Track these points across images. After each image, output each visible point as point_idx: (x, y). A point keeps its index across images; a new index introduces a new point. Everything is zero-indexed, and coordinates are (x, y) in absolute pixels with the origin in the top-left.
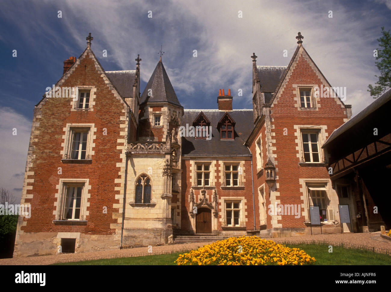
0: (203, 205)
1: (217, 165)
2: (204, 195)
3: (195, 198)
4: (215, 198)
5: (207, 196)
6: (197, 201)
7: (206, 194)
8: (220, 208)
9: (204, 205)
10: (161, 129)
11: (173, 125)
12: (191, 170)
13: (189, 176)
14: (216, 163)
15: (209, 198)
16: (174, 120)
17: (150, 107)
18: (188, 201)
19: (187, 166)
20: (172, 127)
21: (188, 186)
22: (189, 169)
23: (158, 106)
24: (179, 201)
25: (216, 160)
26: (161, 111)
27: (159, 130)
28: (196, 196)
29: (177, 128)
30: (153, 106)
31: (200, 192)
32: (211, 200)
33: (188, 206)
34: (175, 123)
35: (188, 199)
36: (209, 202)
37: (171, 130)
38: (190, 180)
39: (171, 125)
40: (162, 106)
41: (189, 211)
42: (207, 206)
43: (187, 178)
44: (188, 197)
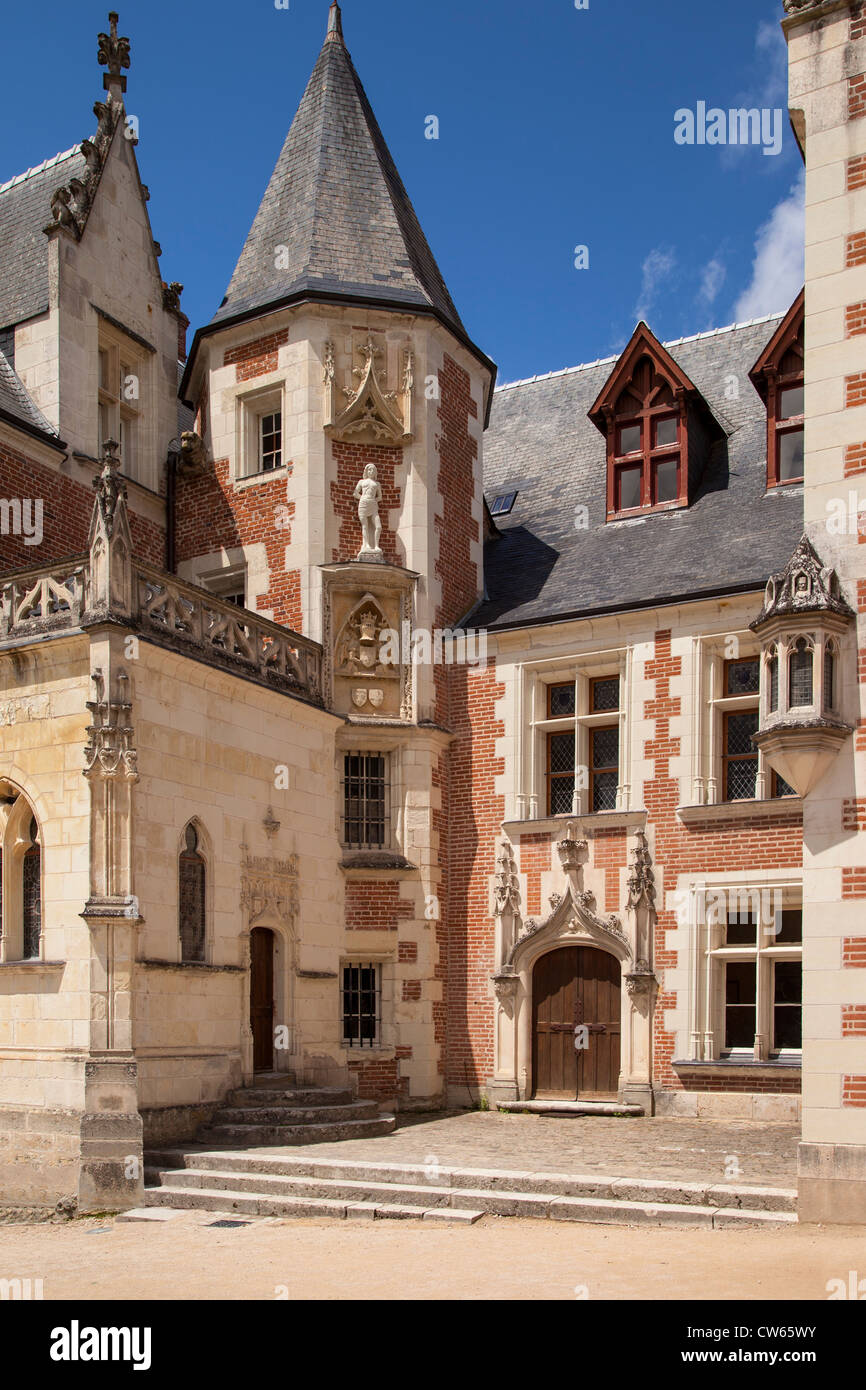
0: (567, 935)
1: (663, 669)
2: (574, 868)
3: (523, 891)
4: (643, 883)
5: (594, 879)
6: (534, 908)
7: (588, 868)
8: (668, 947)
9: (575, 930)
10: (280, 486)
11: (363, 446)
12: (501, 721)
13: (491, 760)
14: (656, 656)
15: (606, 885)
16: (365, 414)
17: (226, 358)
18: (487, 912)
19: (477, 699)
20: (359, 459)
21: (486, 820)
22: (493, 713)
23: (263, 339)
24: (413, 918)
25: (657, 630)
26: (276, 369)
27: (271, 494)
28: (529, 876)
29: (400, 463)
30: (236, 349)
31: (550, 854)
32: (618, 900)
33: (483, 938)
34: (379, 431)
35: (484, 898)
36: (607, 910)
37: (351, 483)
38: (496, 785)
39: (355, 449)
40: (279, 333)
41: (488, 972)
42: (588, 936)
43: (481, 770)
44: (486, 887)
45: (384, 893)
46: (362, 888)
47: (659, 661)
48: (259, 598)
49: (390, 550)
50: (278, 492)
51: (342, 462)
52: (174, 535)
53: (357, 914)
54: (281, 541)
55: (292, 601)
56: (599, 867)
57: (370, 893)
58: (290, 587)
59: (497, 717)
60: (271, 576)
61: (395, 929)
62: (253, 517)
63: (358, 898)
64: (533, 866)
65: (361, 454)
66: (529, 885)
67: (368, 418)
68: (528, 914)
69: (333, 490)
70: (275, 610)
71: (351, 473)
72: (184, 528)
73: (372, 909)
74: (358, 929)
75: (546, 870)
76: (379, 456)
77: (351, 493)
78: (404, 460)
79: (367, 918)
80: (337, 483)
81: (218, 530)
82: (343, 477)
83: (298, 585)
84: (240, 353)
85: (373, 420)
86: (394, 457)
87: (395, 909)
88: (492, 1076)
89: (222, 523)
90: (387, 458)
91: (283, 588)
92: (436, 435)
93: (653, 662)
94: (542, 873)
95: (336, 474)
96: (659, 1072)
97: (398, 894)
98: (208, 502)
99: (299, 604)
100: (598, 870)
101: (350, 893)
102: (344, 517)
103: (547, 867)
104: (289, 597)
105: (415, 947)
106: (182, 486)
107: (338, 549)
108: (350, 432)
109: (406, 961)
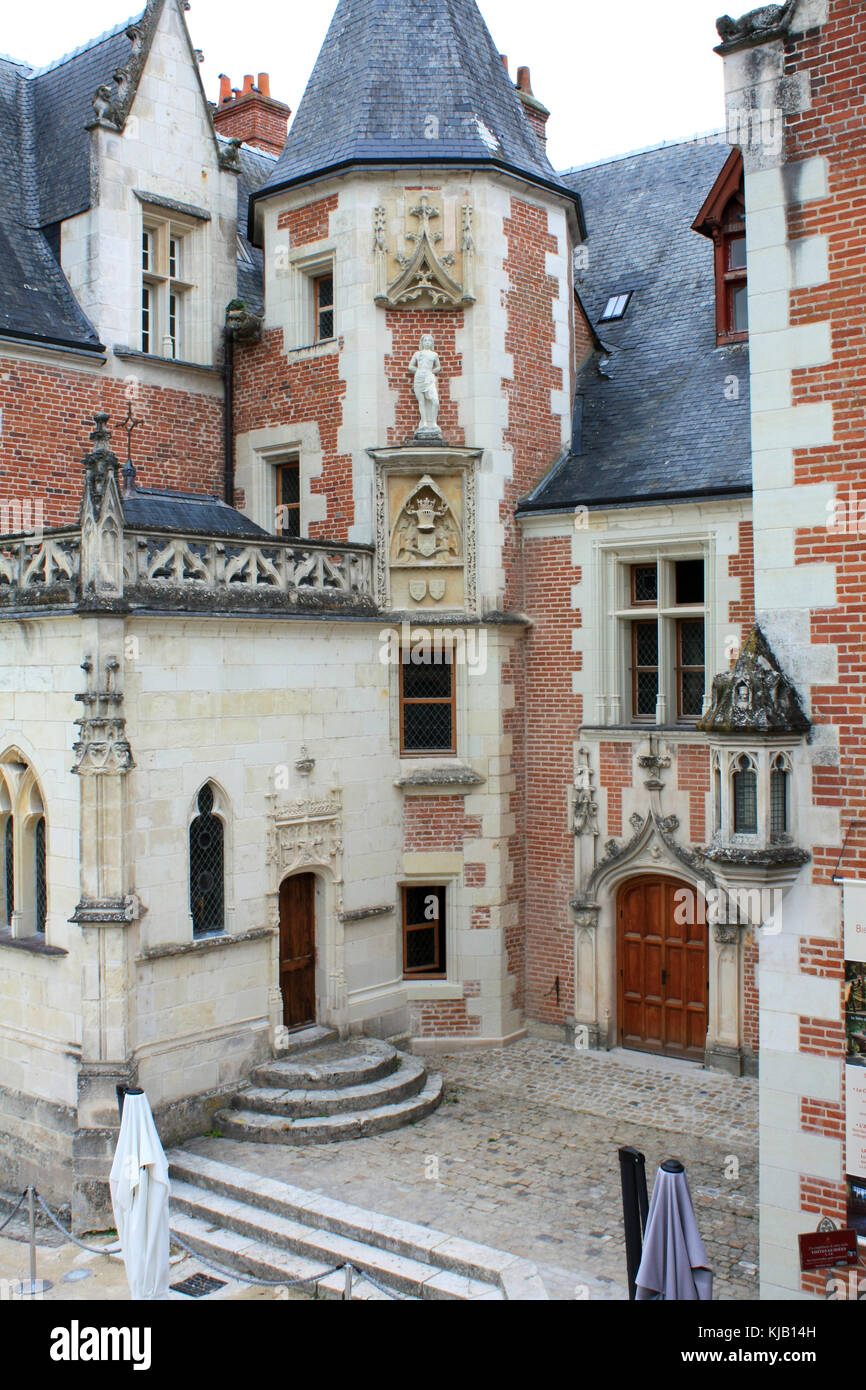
2: (655, 787)
3: (602, 808)
5: (677, 802)
6: (615, 827)
7: (670, 788)
9: (657, 857)
10: (332, 362)
11: (420, 311)
12: (578, 610)
13: (569, 653)
14: (741, 551)
15: (692, 811)
16: (421, 279)
17: (280, 221)
18: (566, 826)
19: (553, 582)
20: (416, 326)
21: (564, 722)
22: (569, 600)
23: (315, 203)
24: (481, 836)
25: (741, 520)
26: (326, 236)
27: (323, 369)
28: (609, 790)
29: (461, 327)
30: (289, 213)
31: (631, 768)
32: (704, 829)
33: (561, 856)
34: (436, 296)
35: (561, 809)
36: (692, 840)
37: (408, 354)
38: (574, 682)
39: (411, 316)
40: (329, 198)
41: (567, 896)
42: (674, 867)
43: (558, 664)
44: (564, 798)
45: (447, 810)
46: (422, 805)
47: (743, 557)
48: (313, 481)
49: (451, 423)
50: (330, 368)
51: (398, 332)
52: (232, 405)
53: (418, 833)
54: (332, 421)
55: (343, 488)
56: (683, 788)
57: (432, 810)
58: (343, 472)
59: (574, 606)
60: (324, 458)
61: (460, 849)
62: (306, 392)
63: (419, 816)
64: (614, 779)
65: (418, 321)
66: (609, 801)
67: (424, 283)
68: (609, 834)
69: (387, 363)
70: (328, 496)
71: (408, 342)
72: (242, 398)
73: (433, 828)
74: (419, 850)
75: (627, 785)
76: (438, 321)
77: (407, 364)
78: (465, 323)
79: (428, 839)
80: (392, 355)
81: (273, 404)
82: (399, 348)
83: (350, 471)
84: (293, 217)
85: (429, 285)
86: (454, 319)
87: (459, 827)
88: (572, 1014)
89: (277, 396)
90: (447, 322)
91: (336, 473)
92: (502, 291)
93: (737, 557)
94: (624, 789)
95: (391, 345)
96: (750, 1035)
97: (463, 810)
98: (263, 372)
99: (351, 492)
100: (681, 792)
101: (409, 811)
102: (401, 392)
103: (628, 782)
104: (342, 483)
105: (483, 869)
106: (239, 354)
107: (394, 426)
108: (404, 300)
109: (472, 885)
